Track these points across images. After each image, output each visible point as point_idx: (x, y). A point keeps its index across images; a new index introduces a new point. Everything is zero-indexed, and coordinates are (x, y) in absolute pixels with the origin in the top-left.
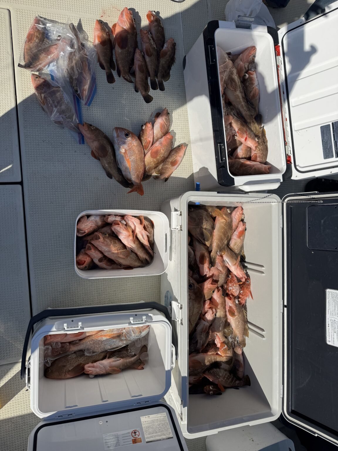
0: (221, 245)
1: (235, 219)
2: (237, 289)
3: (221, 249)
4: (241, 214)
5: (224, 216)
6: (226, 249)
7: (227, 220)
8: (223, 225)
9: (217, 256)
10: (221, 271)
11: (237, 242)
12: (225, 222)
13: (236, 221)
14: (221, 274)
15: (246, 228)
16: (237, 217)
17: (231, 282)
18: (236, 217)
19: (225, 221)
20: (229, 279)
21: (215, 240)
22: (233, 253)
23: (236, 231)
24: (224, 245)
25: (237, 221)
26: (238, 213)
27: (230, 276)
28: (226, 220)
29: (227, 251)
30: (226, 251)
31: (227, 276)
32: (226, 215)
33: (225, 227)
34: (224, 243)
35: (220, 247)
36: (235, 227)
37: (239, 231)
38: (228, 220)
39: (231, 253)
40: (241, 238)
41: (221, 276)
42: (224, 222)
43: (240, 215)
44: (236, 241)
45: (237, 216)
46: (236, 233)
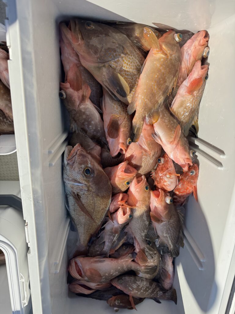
0: (150, 105)
1: (188, 54)
2: (172, 182)
3: (151, 113)
4: (203, 45)
5: (164, 47)
6: (160, 114)
7: (169, 55)
8: (158, 65)
9: (144, 125)
10: (146, 151)
11: (185, 101)
12: (162, 60)
13: (190, 59)
14: (146, 155)
15: (207, 74)
16: (193, 50)
17: (162, 170)
18: (190, 52)
19: (164, 56)
20: (160, 165)
21: (140, 96)
22: (175, 121)
23: (187, 80)
24: (156, 106)
25: (192, 59)
26: (196, 43)
27: (162, 160)
28: (166, 54)
29: (164, 116)
30: (161, 116)
31: (158, 160)
32: (168, 44)
33: (161, 68)
34: (157, 102)
35: (150, 109)
36: (186, 72)
37: (192, 80)
38: (171, 55)
39: (169, 121)
40: (195, 93)
41: (146, 159)
42: (162, 58)
43: (200, 47)
44: (183, 99)
45: (192, 48)
46: (186, 83)
